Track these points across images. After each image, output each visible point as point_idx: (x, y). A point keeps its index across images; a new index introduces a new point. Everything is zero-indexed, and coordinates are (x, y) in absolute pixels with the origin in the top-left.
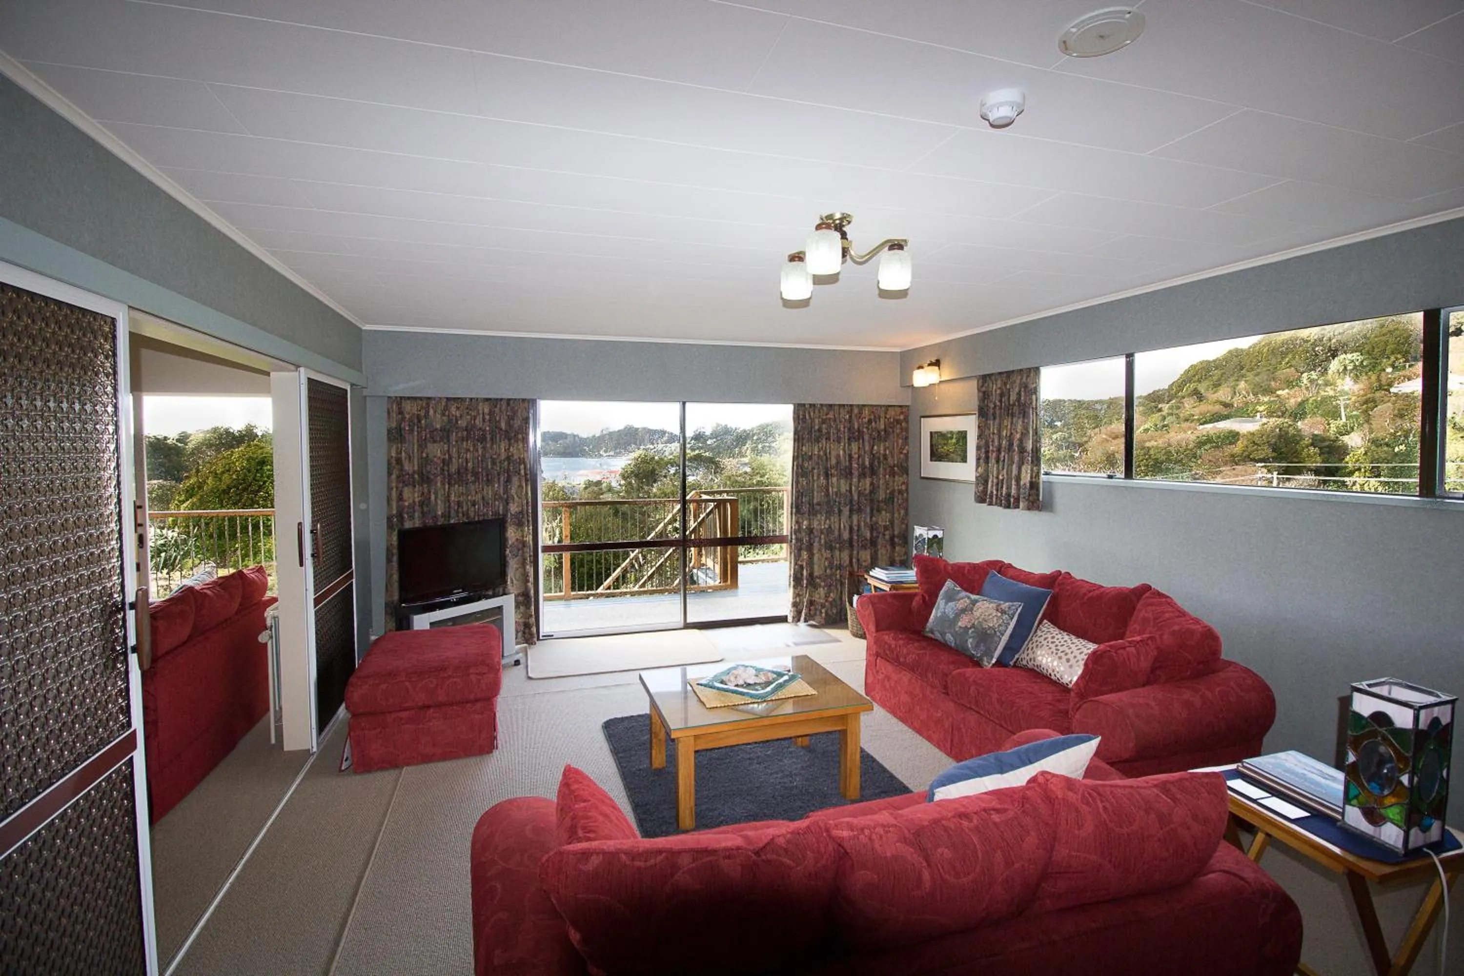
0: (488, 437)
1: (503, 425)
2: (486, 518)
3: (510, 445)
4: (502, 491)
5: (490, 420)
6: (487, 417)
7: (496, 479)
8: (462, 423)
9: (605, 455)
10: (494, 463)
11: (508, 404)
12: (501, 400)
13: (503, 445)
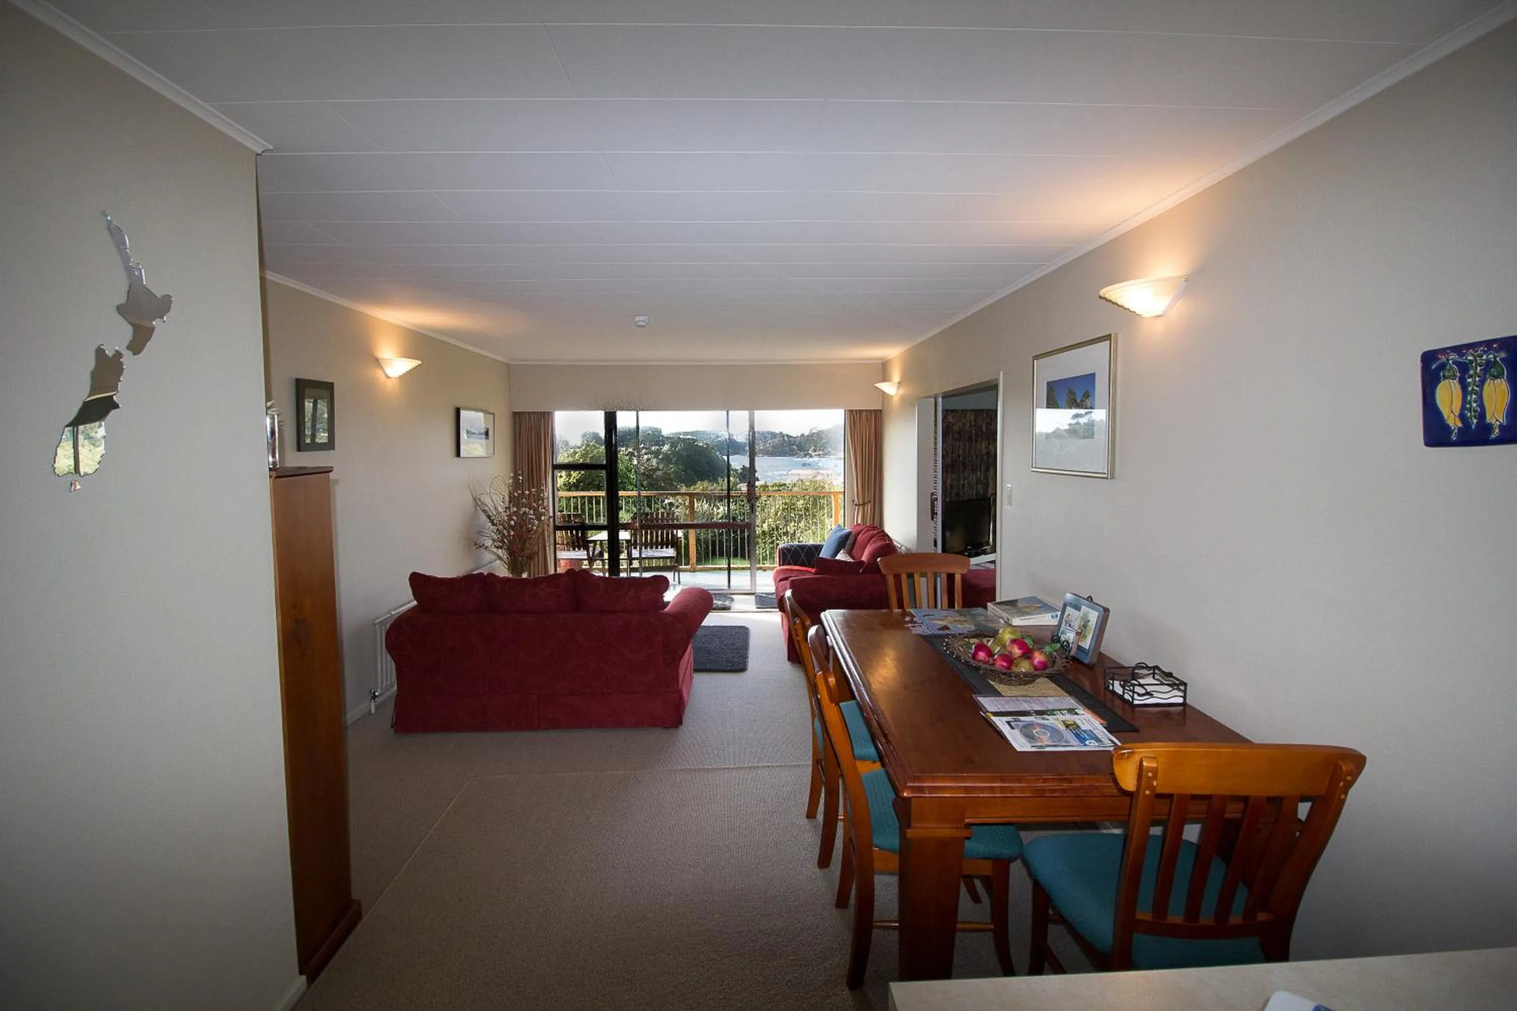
0: (974, 437)
1: (984, 429)
2: (971, 497)
3: (989, 444)
4: (982, 478)
5: (975, 426)
6: (973, 423)
7: (979, 468)
8: (956, 428)
9: (813, 454)
10: (977, 456)
11: (987, 414)
12: (982, 410)
13: (984, 445)
